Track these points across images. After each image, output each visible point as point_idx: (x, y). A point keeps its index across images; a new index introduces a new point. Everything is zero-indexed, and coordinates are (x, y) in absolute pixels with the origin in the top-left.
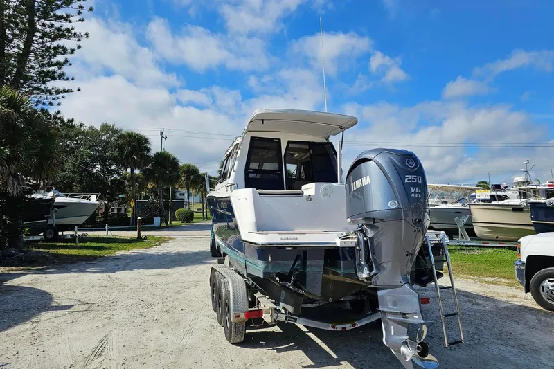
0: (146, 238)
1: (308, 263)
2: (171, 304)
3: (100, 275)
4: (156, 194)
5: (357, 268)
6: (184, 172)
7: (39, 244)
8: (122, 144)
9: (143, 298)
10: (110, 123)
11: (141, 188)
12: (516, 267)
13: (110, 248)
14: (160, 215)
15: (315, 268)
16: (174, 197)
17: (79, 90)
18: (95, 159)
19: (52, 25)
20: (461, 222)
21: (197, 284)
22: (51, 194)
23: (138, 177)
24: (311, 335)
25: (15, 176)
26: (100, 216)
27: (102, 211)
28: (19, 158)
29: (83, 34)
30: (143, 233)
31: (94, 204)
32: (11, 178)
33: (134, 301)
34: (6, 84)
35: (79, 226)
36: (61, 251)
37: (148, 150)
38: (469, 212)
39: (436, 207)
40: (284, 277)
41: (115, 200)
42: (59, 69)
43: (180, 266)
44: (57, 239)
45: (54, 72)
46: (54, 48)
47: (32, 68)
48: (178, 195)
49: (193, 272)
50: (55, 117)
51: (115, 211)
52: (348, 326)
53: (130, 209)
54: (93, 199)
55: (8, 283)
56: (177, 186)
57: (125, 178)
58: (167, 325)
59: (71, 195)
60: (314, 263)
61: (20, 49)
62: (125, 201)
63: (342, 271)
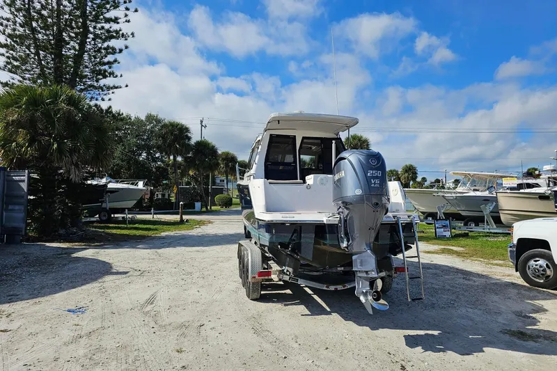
0: (187, 221)
1: (302, 235)
2: (206, 273)
3: (149, 251)
4: (196, 181)
5: (339, 240)
6: (223, 160)
7: (95, 225)
8: (165, 134)
9: (184, 268)
10: (154, 113)
11: (183, 175)
12: (509, 249)
13: (156, 230)
14: (201, 200)
15: (308, 239)
16: (214, 183)
17: (127, 86)
18: (140, 148)
19: (103, 28)
20: (487, 210)
21: (229, 259)
22: (104, 181)
23: (180, 164)
24: (315, 297)
25: (77, 166)
26: (146, 200)
27: (148, 196)
28: (80, 149)
29: (129, 34)
30: (185, 217)
31: (142, 190)
32: (73, 167)
33: (177, 270)
34: (64, 82)
35: (129, 209)
36: (114, 231)
37: (189, 139)
38: (495, 199)
39: (464, 195)
40: (284, 246)
41: (160, 185)
42: (110, 68)
43: (217, 245)
44: (110, 220)
45: (105, 71)
46: (105, 49)
47: (87, 67)
48: (218, 181)
49: (227, 250)
50: (107, 111)
51: (160, 197)
52: (340, 287)
53: (173, 195)
54: (141, 185)
55: (75, 255)
56: (216, 173)
57: (168, 165)
58: (203, 287)
59: (121, 182)
60: (307, 235)
61: (75, 50)
62: (168, 187)
63: (328, 242)
